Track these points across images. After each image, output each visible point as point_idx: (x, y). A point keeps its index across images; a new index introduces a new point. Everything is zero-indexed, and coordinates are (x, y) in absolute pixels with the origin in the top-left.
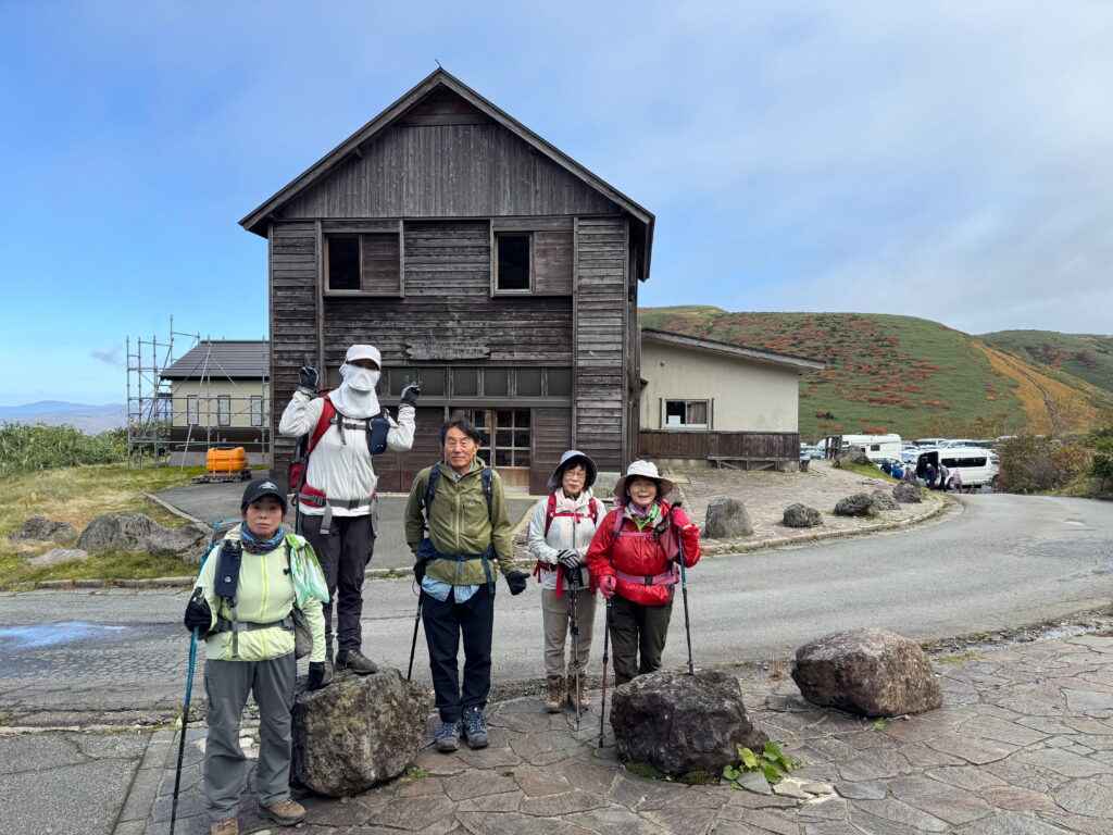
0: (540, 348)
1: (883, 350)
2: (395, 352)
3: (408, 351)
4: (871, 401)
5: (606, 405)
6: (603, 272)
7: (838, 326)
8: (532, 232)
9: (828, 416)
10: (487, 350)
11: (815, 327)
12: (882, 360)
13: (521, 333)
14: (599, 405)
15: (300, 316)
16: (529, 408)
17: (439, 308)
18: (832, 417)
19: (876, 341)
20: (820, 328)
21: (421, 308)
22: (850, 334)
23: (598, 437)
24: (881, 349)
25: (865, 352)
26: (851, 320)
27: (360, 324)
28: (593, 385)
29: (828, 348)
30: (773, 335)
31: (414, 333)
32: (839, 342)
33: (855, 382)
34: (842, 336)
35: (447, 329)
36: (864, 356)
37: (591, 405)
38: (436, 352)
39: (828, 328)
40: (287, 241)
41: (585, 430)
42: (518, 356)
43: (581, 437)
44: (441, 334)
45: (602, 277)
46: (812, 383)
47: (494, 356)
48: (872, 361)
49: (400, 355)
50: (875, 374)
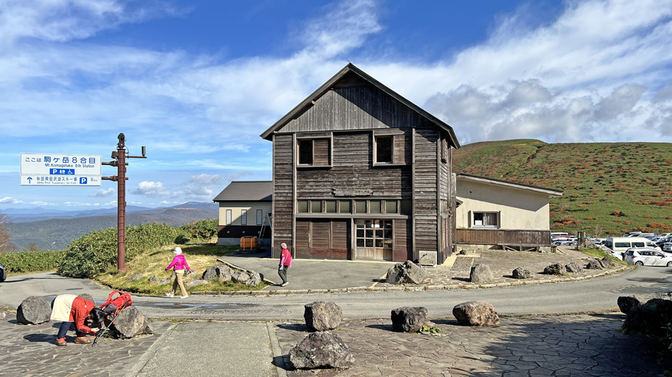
0: (397, 190)
1: (661, 168)
2: (329, 193)
3: (334, 192)
4: (652, 203)
5: (430, 218)
6: (427, 154)
7: (627, 152)
8: (392, 136)
9: (621, 214)
10: (371, 191)
11: (610, 153)
12: (660, 175)
13: (387, 183)
14: (426, 218)
15: (286, 177)
16: (392, 219)
17: (349, 171)
18: (623, 215)
19: (656, 162)
20: (614, 153)
21: (340, 172)
22: (636, 157)
23: (426, 234)
24: (660, 167)
25: (648, 170)
26: (637, 147)
27: (312, 180)
28: (423, 208)
29: (619, 167)
30: (579, 158)
31: (337, 183)
32: (628, 163)
33: (640, 190)
34: (630, 158)
35: (353, 181)
36: (647, 172)
37: (422, 218)
38: (347, 193)
39: (619, 154)
40: (281, 143)
41: (419, 230)
42: (386, 194)
43: (418, 234)
44: (350, 183)
45: (427, 156)
46: (608, 191)
47: (374, 194)
48: (654, 176)
49: (330, 194)
50: (655, 185)
